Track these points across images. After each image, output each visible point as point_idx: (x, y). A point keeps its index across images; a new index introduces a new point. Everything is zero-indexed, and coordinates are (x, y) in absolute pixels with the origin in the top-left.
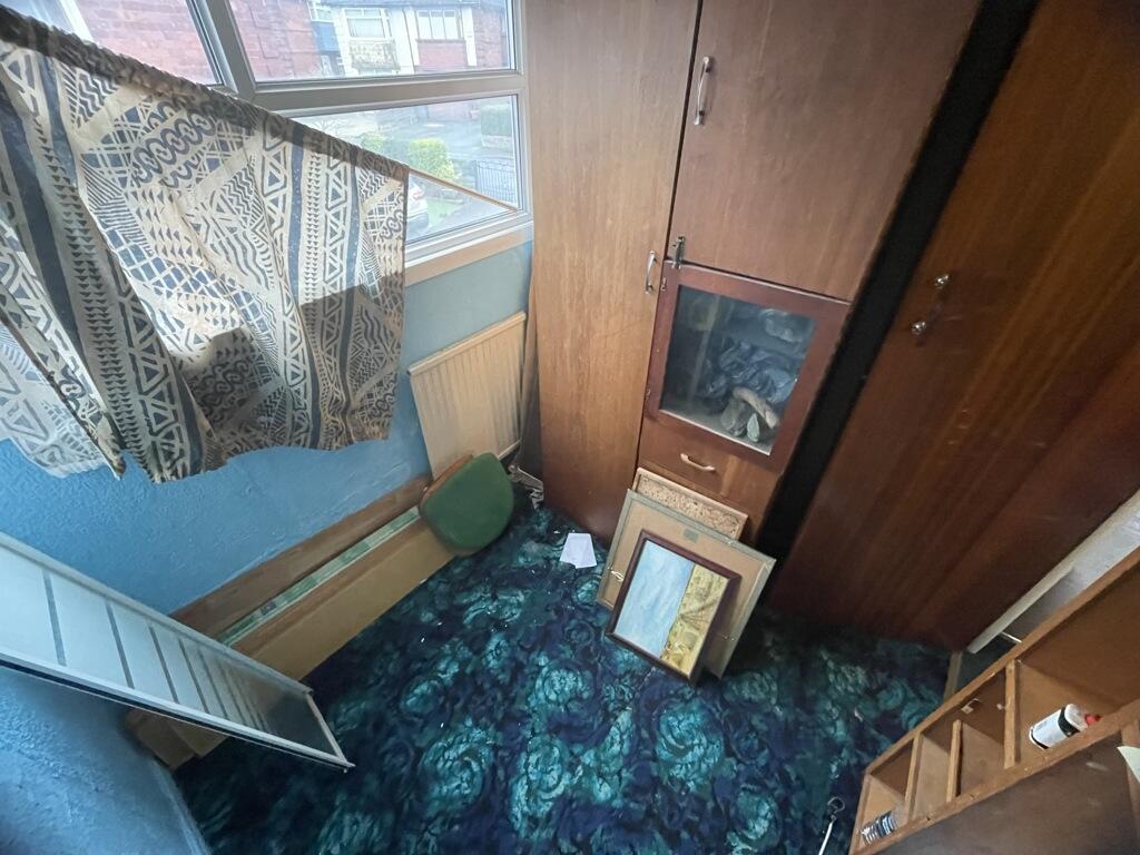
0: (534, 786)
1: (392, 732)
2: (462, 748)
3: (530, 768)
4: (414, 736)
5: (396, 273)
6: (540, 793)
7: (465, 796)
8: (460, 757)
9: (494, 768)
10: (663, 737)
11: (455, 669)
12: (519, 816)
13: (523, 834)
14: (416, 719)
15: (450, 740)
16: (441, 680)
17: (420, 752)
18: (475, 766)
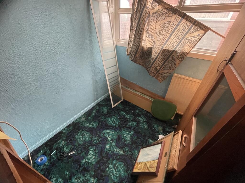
0: (109, 133)
1: (117, 111)
2: (115, 121)
3: (112, 132)
4: (117, 114)
5: (187, 52)
6: (108, 134)
7: (108, 123)
8: (114, 121)
9: (112, 126)
10: (118, 163)
11: (128, 117)
12: (105, 131)
13: (102, 132)
14: (119, 114)
15: (116, 119)
16: (126, 116)
17: (115, 115)
18: (113, 123)
